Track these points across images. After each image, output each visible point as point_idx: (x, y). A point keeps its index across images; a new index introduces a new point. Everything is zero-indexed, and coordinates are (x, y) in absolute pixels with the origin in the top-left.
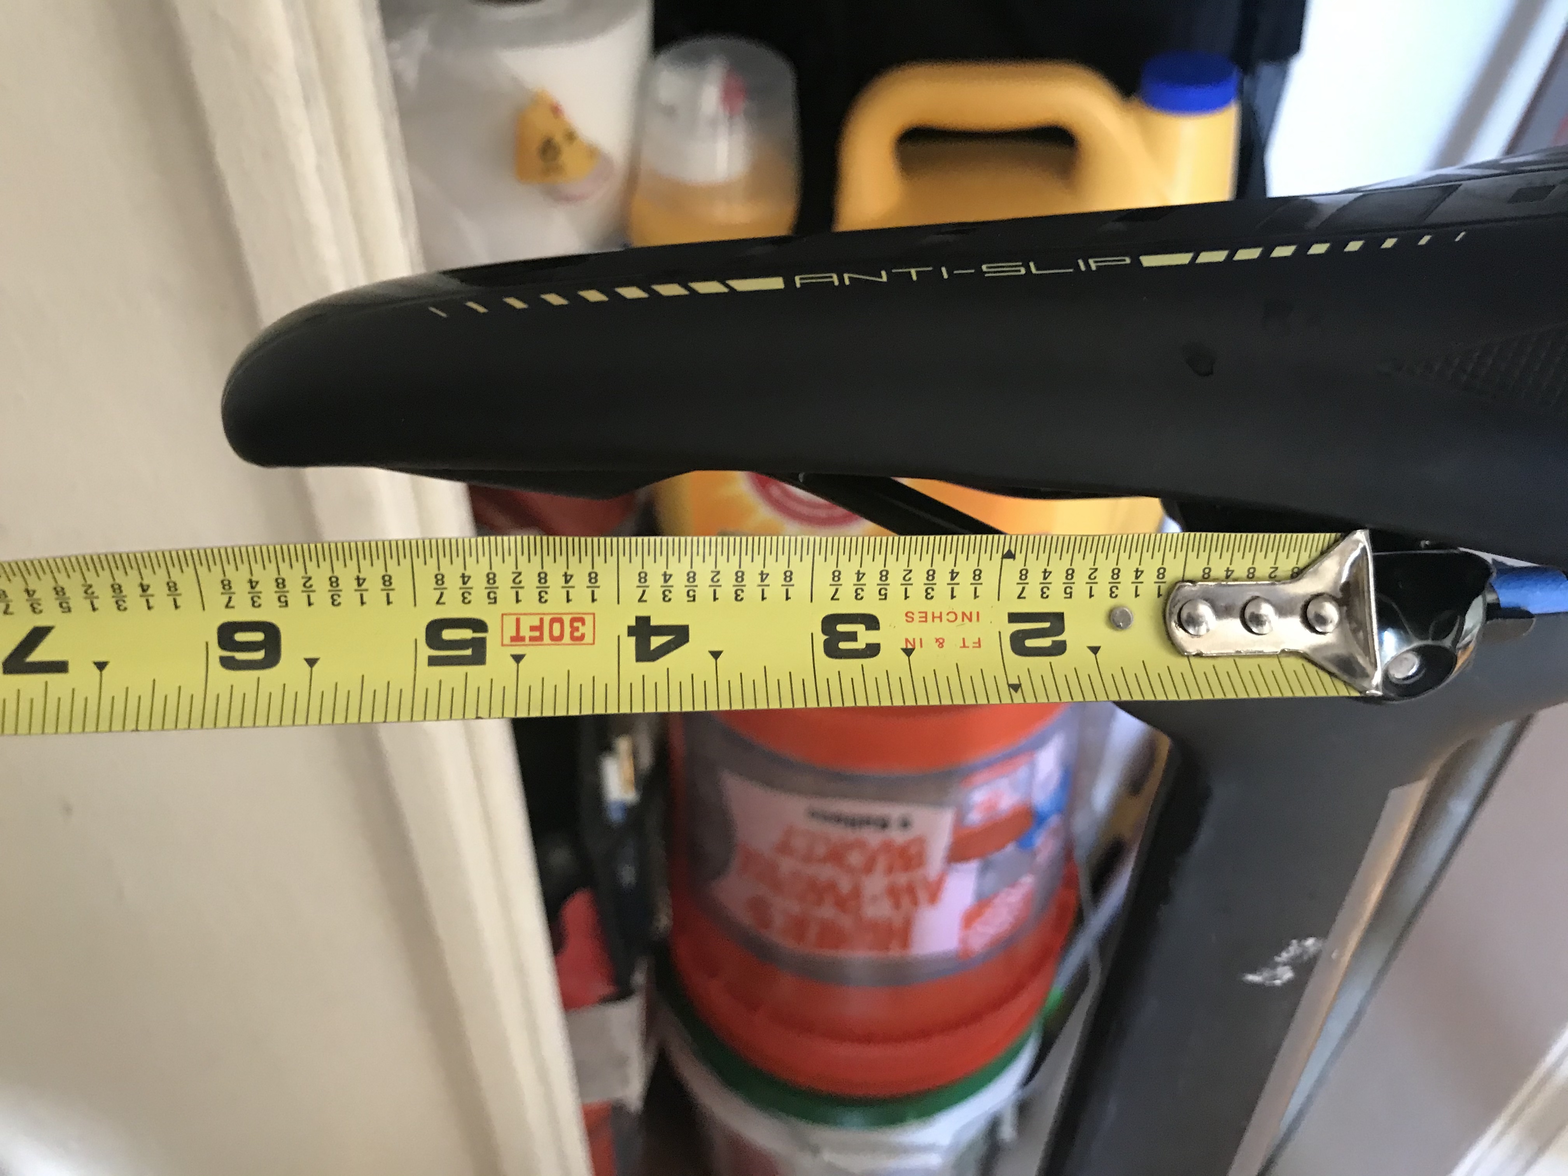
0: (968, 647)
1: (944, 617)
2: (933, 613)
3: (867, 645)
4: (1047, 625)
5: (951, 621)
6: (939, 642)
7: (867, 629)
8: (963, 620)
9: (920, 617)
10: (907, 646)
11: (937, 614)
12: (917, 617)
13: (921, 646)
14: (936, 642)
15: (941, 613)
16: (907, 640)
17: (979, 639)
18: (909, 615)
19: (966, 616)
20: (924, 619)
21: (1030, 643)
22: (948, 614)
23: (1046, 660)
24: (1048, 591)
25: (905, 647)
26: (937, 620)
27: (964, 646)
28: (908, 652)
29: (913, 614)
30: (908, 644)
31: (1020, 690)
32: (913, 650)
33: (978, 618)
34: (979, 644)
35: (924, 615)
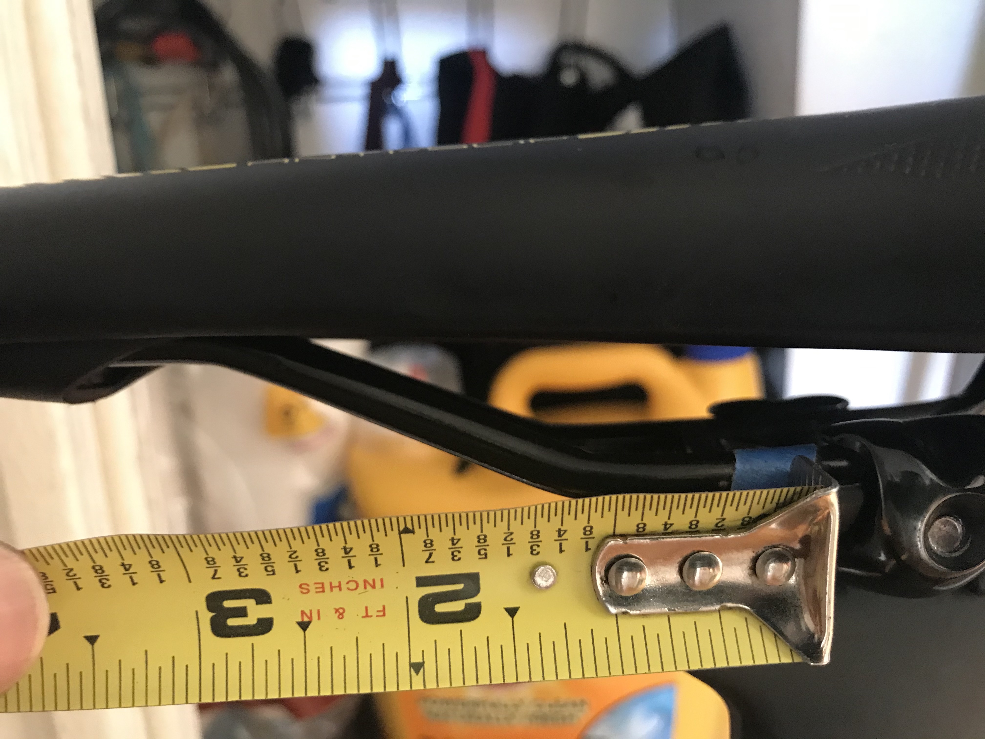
0: (371, 616)
1: (344, 586)
2: (331, 584)
3: (258, 620)
4: (460, 586)
5: (352, 590)
6: (339, 612)
7: (258, 603)
8: (365, 588)
9: (316, 588)
10: (303, 618)
11: (335, 584)
12: (312, 588)
13: (319, 618)
14: (336, 613)
15: (340, 583)
16: (303, 613)
17: (384, 607)
18: (303, 586)
19: (368, 583)
20: (321, 590)
21: (440, 608)
22: (348, 583)
23: (457, 628)
24: (459, 554)
25: (300, 620)
26: (336, 590)
27: (367, 616)
28: (304, 626)
29: (308, 585)
30: (305, 616)
31: (421, 671)
32: (309, 623)
33: (382, 586)
34: (383, 612)
35: (320, 585)
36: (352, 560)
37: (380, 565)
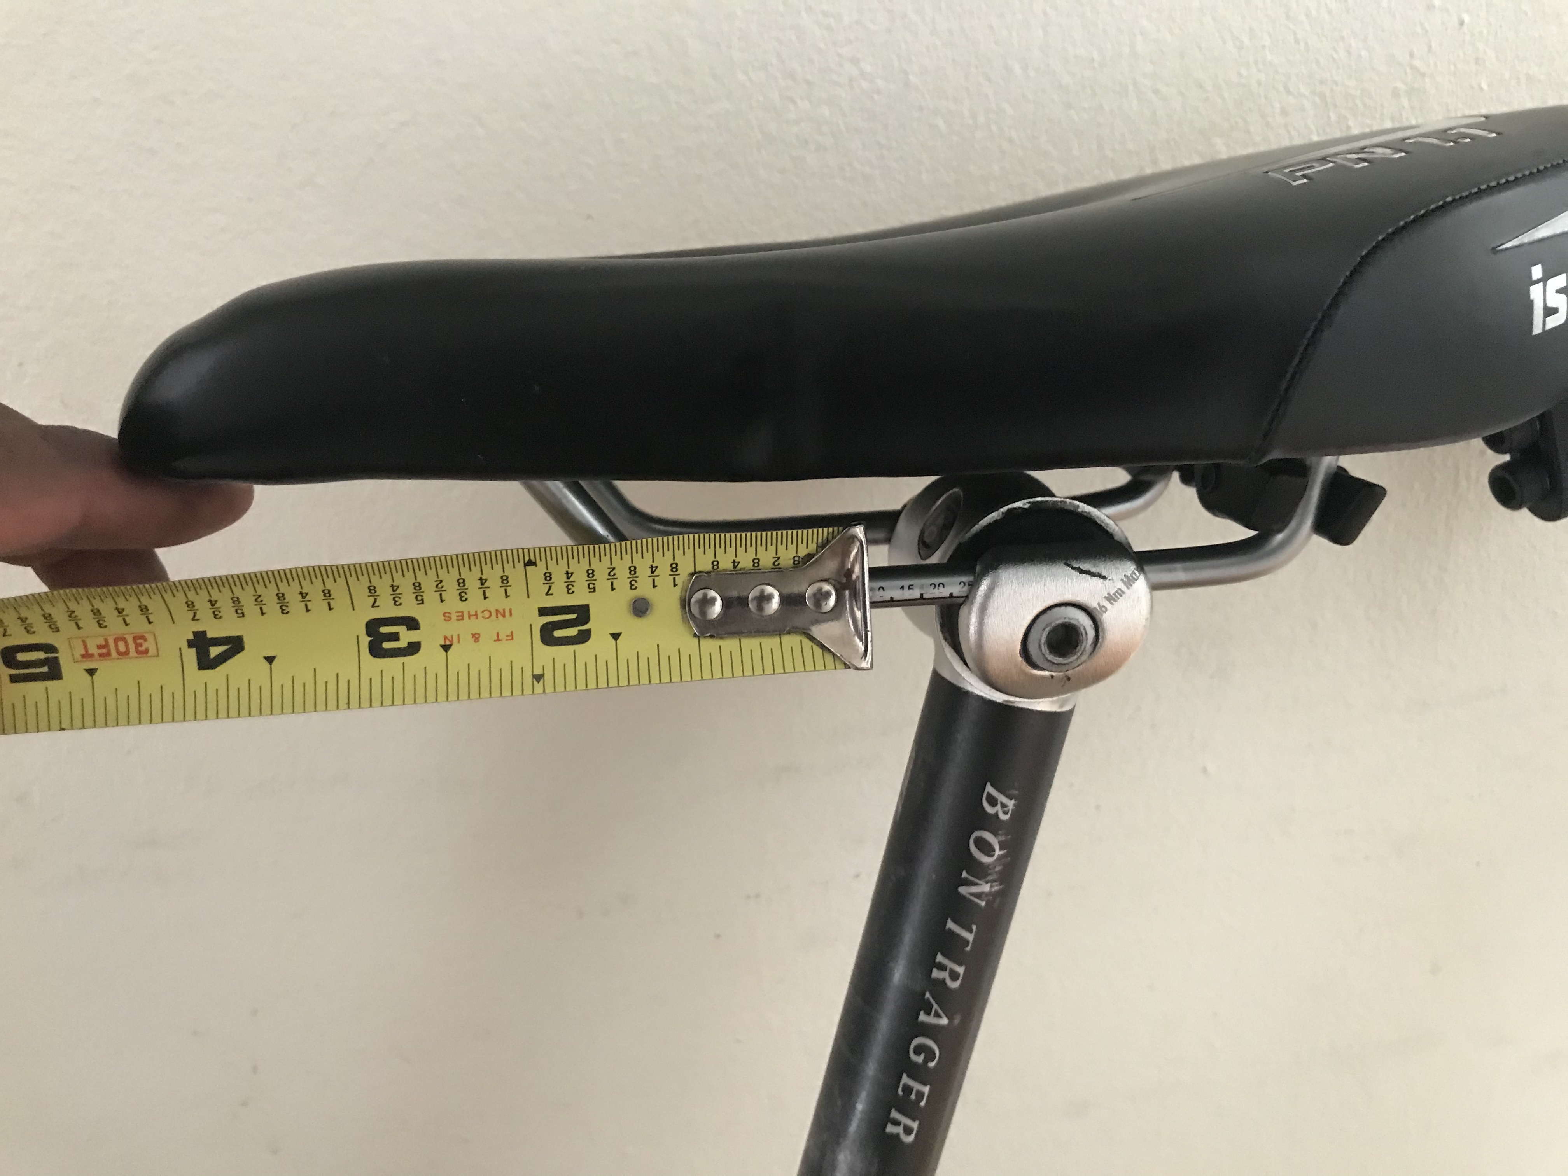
0: (501, 640)
1: (480, 615)
2: (469, 612)
3: (408, 643)
4: (574, 616)
5: (486, 618)
6: (475, 637)
7: (408, 630)
8: (497, 616)
9: (457, 616)
10: (445, 642)
11: (473, 613)
12: (454, 617)
13: (459, 642)
14: (473, 638)
15: (476, 612)
16: (446, 637)
17: (512, 633)
18: (446, 615)
19: (501, 614)
20: (461, 618)
21: (558, 633)
22: (483, 612)
23: (571, 648)
24: (573, 587)
25: (443, 643)
26: (473, 618)
27: (498, 640)
28: (446, 648)
29: (450, 614)
30: (447, 640)
31: (542, 681)
32: (450, 646)
33: (511, 614)
34: (511, 637)
35: (460, 614)
36: (487, 591)
37: (509, 596)
